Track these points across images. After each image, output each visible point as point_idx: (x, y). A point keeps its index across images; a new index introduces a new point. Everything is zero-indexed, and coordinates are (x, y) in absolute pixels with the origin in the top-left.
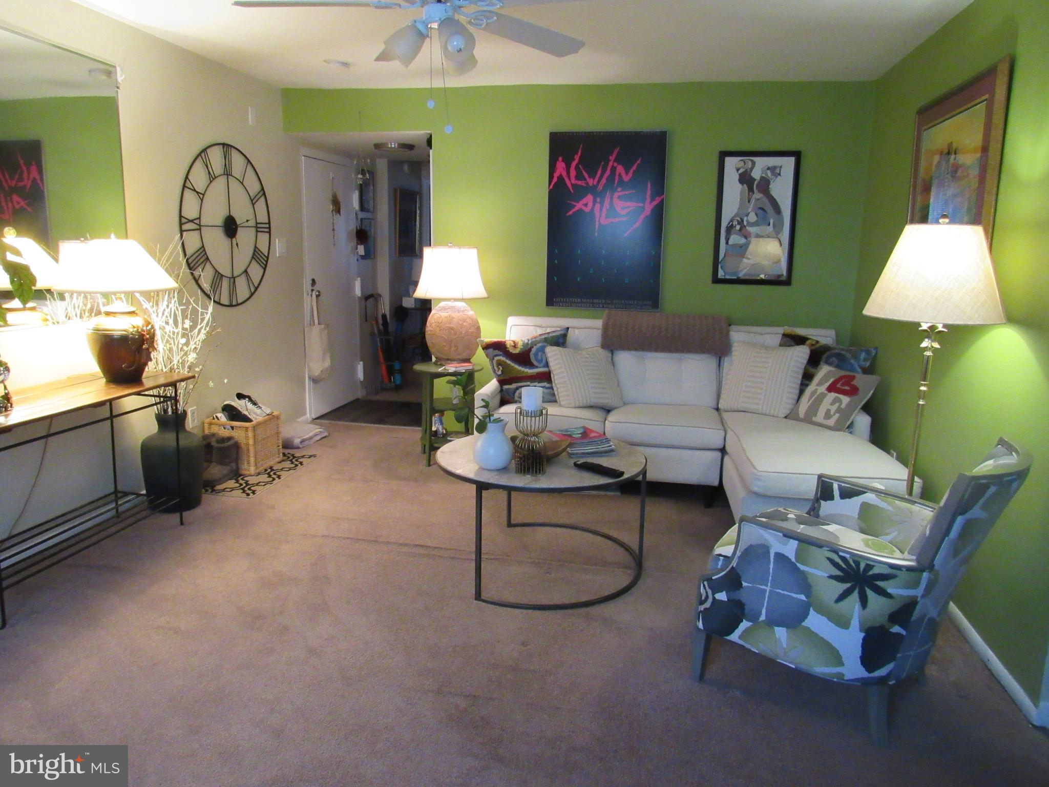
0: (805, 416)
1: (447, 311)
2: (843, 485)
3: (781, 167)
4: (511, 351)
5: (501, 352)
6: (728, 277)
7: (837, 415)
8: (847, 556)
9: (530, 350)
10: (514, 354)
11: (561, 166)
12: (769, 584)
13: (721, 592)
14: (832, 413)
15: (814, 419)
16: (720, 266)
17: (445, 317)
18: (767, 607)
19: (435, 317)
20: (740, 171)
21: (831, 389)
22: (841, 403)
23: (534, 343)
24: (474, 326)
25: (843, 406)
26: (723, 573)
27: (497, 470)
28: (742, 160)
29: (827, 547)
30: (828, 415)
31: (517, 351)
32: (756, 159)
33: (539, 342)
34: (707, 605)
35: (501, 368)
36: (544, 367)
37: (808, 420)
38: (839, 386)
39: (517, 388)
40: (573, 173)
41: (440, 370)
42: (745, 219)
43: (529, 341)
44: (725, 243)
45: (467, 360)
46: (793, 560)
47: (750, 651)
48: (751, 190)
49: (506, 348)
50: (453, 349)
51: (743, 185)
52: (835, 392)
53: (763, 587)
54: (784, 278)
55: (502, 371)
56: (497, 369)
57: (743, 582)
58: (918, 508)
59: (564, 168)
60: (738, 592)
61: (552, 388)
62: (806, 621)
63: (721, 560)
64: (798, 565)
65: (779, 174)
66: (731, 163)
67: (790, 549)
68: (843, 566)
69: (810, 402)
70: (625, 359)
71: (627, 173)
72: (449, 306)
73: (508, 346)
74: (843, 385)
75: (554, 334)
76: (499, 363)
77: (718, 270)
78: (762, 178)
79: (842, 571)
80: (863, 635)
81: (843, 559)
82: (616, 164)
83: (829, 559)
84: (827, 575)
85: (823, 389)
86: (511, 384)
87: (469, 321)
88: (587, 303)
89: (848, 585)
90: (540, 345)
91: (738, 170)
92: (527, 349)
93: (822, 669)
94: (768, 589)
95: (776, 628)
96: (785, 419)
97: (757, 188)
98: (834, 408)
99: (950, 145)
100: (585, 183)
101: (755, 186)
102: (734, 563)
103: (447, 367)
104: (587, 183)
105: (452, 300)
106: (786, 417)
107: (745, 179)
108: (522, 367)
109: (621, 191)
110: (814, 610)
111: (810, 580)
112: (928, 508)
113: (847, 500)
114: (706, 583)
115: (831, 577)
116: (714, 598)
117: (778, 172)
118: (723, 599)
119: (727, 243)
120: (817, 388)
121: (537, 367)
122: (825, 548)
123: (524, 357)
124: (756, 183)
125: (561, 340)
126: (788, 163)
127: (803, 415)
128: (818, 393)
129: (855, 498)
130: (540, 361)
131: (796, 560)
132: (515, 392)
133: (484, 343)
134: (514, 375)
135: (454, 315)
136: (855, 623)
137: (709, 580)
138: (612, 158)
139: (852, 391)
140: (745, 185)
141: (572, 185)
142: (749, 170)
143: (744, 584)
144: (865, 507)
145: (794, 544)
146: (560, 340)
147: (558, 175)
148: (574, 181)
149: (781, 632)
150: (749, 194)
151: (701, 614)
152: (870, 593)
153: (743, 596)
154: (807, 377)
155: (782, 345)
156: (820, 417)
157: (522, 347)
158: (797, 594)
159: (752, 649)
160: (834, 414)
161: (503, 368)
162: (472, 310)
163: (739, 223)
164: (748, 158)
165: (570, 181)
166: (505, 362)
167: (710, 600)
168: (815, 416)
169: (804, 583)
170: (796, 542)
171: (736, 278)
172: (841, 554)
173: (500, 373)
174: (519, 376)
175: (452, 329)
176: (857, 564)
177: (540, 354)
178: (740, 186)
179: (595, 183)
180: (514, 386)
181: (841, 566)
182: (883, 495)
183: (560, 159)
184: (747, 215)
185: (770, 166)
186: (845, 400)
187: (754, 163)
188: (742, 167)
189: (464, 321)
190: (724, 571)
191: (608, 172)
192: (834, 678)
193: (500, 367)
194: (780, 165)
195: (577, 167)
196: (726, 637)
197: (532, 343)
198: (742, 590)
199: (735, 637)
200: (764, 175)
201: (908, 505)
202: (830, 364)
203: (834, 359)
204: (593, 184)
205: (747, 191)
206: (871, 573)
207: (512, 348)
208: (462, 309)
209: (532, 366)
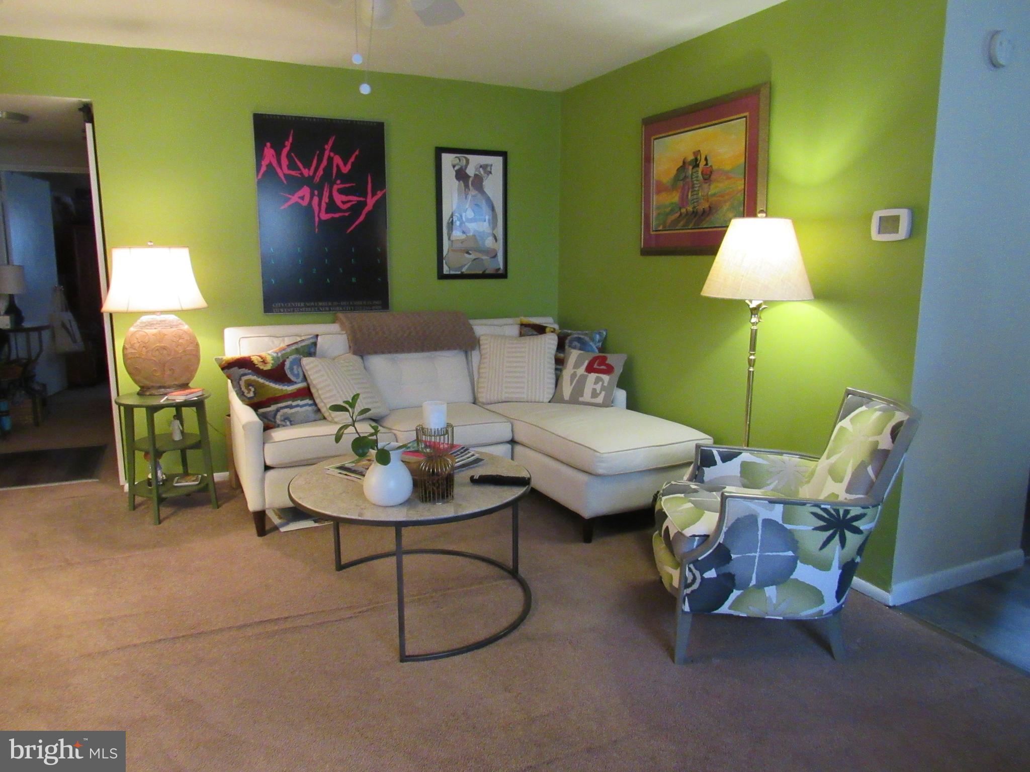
0: (570, 398)
1: (155, 327)
2: (721, 450)
3: (491, 165)
4: (261, 367)
5: (249, 370)
6: (452, 272)
7: (603, 393)
8: (828, 507)
9: (283, 364)
10: (266, 371)
11: (269, 152)
12: (758, 550)
13: (710, 570)
14: (598, 392)
15: (581, 399)
16: (444, 261)
17: (153, 335)
18: (756, 572)
19: (137, 335)
20: (457, 168)
21: (590, 369)
22: (603, 383)
23: (285, 357)
24: (192, 343)
25: (606, 384)
26: (711, 551)
27: (401, 504)
28: (456, 157)
29: (809, 503)
30: (594, 394)
31: (268, 367)
32: (470, 157)
33: (291, 354)
34: (695, 586)
35: (253, 389)
36: (302, 382)
37: (575, 400)
38: (595, 366)
39: (278, 410)
40: (285, 162)
41: (162, 401)
42: (464, 215)
43: (277, 354)
44: (447, 239)
45: (184, 386)
46: (781, 522)
47: (739, 617)
48: (467, 186)
49: (254, 365)
50: (168, 372)
51: (459, 181)
52: (595, 373)
53: (753, 554)
54: (501, 272)
55: (255, 393)
56: (246, 391)
57: (732, 555)
58: (787, 458)
59: (273, 155)
60: (727, 565)
61: (315, 404)
62: (794, 573)
63: (697, 540)
64: (785, 525)
65: (490, 173)
66: (448, 159)
67: (776, 513)
68: (826, 516)
69: (573, 384)
70: (379, 363)
71: (345, 164)
72: (157, 321)
73: (256, 362)
74: (599, 365)
75: (303, 344)
76: (249, 384)
77: (443, 266)
78: (476, 175)
79: (825, 522)
80: (840, 571)
81: (825, 510)
82: (332, 154)
83: (812, 513)
84: (813, 528)
85: (581, 370)
86: (269, 406)
87: (187, 337)
88: (312, 306)
89: (831, 532)
90: (293, 357)
91: (454, 166)
92: (279, 363)
93: (807, 612)
94: (757, 555)
95: (766, 589)
96: (549, 404)
97: (472, 184)
98: (598, 387)
99: (697, 153)
100: (299, 173)
101: (470, 183)
102: (721, 540)
103: (170, 397)
104: (302, 174)
105: (158, 313)
106: (549, 402)
107: (461, 175)
108: (279, 385)
109: (340, 184)
110: (801, 562)
111: (796, 537)
112: (794, 456)
113: (729, 462)
114: (692, 566)
115: (816, 529)
116: (702, 578)
117: (490, 170)
118: (712, 577)
119: (449, 239)
120: (575, 370)
121: (296, 383)
122: (807, 505)
123: (278, 374)
124: (471, 179)
125: (312, 350)
126: (497, 162)
127: (568, 398)
128: (578, 375)
129: (735, 460)
130: (297, 376)
131: (783, 523)
132: (275, 415)
133: (224, 362)
134: (271, 396)
135: (165, 331)
136: (835, 564)
137: (695, 562)
138: (328, 147)
139: (609, 370)
140: (461, 182)
141: (284, 175)
142: (464, 168)
143: (733, 556)
144: (745, 466)
145: (779, 508)
146: (310, 350)
147: (267, 163)
148: (287, 172)
149: (771, 591)
150: (465, 190)
151: (686, 598)
152: (848, 534)
153: (732, 568)
154: (560, 362)
155: (521, 335)
156: (587, 396)
157: (272, 362)
158: (784, 551)
159: (741, 615)
160: (600, 393)
161: (255, 389)
162: (187, 323)
163: (459, 220)
164: (462, 155)
165: (283, 171)
166: (258, 381)
167: (698, 580)
168: (582, 396)
169: (791, 541)
170: (782, 505)
171: (459, 273)
172: (823, 506)
173: (251, 395)
174: (277, 395)
175: (164, 348)
176: (837, 511)
177: (295, 367)
178: (457, 182)
179: (311, 174)
180: (273, 408)
181: (824, 517)
182: (755, 452)
183: (268, 144)
184: (465, 211)
185: (482, 164)
186: (606, 378)
187: (468, 161)
188: (457, 164)
189: (180, 337)
190: (711, 549)
191: (325, 162)
192: (815, 617)
193: (250, 387)
194: (491, 164)
195: (288, 156)
196: (716, 612)
197: (283, 355)
198: (732, 563)
199: (724, 609)
200: (477, 173)
201: (779, 457)
202: (575, 348)
203: (576, 344)
204: (309, 175)
205: (464, 188)
206: (849, 516)
207: (261, 363)
208: (175, 323)
209: (290, 382)
